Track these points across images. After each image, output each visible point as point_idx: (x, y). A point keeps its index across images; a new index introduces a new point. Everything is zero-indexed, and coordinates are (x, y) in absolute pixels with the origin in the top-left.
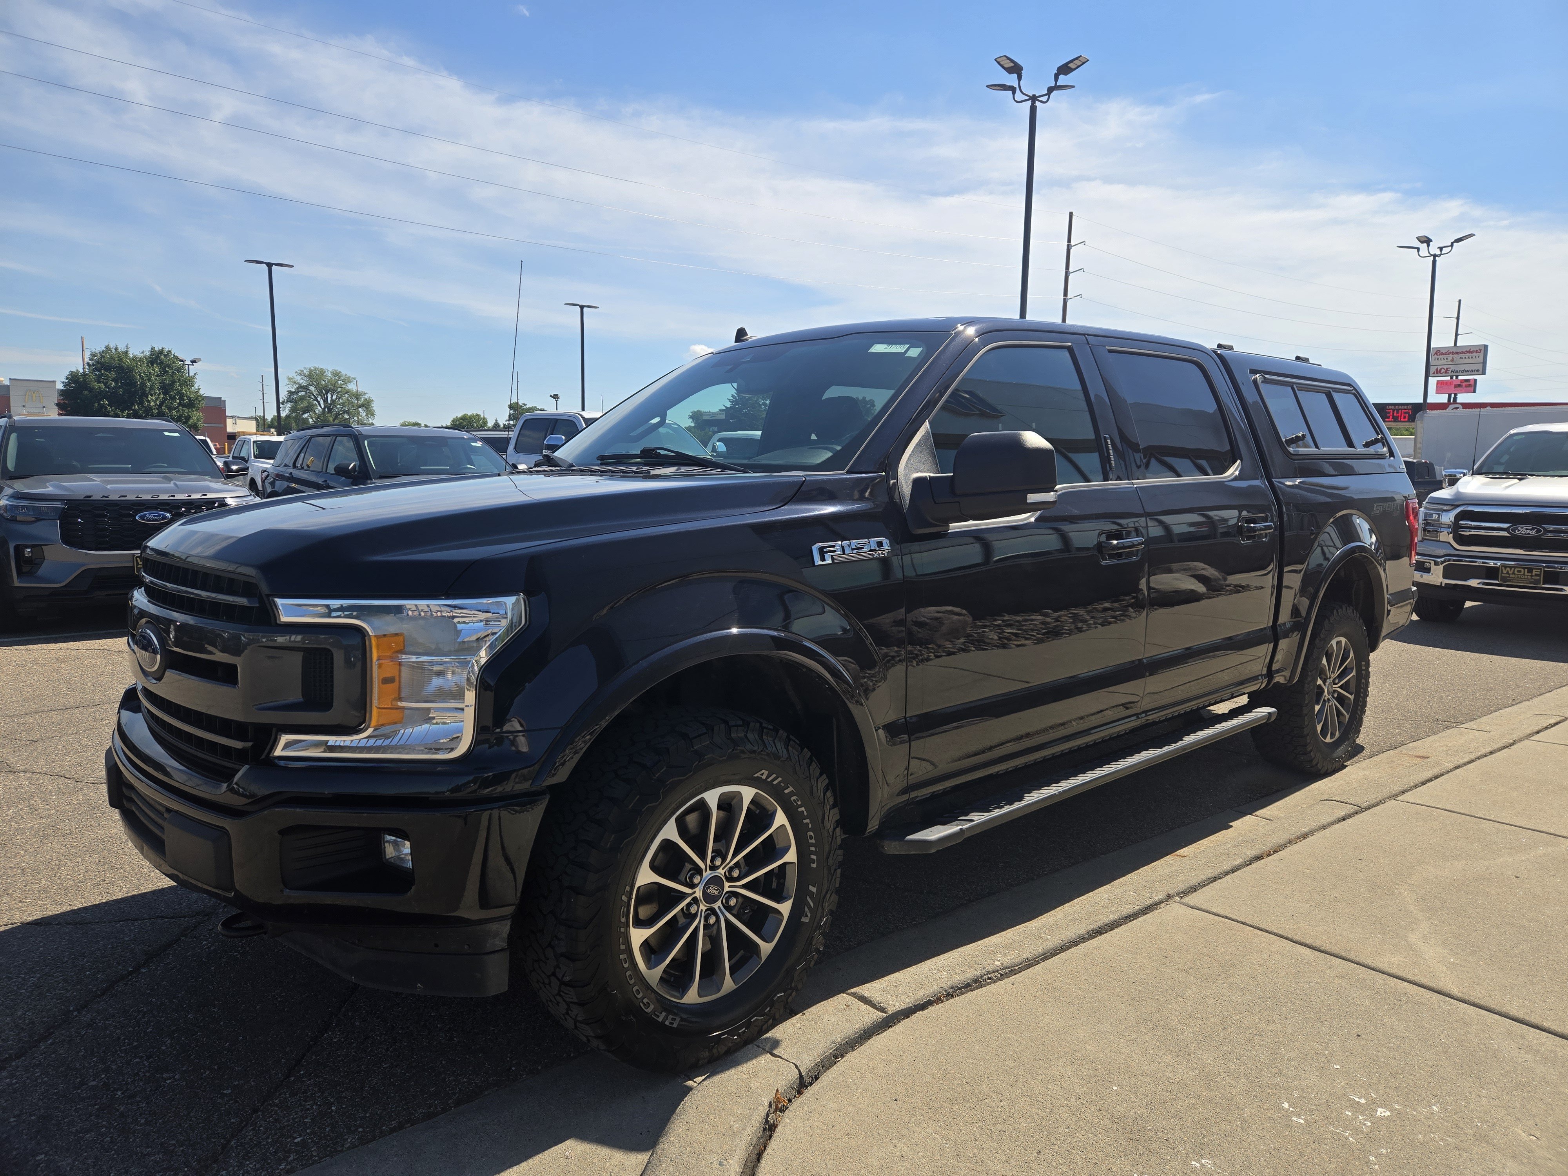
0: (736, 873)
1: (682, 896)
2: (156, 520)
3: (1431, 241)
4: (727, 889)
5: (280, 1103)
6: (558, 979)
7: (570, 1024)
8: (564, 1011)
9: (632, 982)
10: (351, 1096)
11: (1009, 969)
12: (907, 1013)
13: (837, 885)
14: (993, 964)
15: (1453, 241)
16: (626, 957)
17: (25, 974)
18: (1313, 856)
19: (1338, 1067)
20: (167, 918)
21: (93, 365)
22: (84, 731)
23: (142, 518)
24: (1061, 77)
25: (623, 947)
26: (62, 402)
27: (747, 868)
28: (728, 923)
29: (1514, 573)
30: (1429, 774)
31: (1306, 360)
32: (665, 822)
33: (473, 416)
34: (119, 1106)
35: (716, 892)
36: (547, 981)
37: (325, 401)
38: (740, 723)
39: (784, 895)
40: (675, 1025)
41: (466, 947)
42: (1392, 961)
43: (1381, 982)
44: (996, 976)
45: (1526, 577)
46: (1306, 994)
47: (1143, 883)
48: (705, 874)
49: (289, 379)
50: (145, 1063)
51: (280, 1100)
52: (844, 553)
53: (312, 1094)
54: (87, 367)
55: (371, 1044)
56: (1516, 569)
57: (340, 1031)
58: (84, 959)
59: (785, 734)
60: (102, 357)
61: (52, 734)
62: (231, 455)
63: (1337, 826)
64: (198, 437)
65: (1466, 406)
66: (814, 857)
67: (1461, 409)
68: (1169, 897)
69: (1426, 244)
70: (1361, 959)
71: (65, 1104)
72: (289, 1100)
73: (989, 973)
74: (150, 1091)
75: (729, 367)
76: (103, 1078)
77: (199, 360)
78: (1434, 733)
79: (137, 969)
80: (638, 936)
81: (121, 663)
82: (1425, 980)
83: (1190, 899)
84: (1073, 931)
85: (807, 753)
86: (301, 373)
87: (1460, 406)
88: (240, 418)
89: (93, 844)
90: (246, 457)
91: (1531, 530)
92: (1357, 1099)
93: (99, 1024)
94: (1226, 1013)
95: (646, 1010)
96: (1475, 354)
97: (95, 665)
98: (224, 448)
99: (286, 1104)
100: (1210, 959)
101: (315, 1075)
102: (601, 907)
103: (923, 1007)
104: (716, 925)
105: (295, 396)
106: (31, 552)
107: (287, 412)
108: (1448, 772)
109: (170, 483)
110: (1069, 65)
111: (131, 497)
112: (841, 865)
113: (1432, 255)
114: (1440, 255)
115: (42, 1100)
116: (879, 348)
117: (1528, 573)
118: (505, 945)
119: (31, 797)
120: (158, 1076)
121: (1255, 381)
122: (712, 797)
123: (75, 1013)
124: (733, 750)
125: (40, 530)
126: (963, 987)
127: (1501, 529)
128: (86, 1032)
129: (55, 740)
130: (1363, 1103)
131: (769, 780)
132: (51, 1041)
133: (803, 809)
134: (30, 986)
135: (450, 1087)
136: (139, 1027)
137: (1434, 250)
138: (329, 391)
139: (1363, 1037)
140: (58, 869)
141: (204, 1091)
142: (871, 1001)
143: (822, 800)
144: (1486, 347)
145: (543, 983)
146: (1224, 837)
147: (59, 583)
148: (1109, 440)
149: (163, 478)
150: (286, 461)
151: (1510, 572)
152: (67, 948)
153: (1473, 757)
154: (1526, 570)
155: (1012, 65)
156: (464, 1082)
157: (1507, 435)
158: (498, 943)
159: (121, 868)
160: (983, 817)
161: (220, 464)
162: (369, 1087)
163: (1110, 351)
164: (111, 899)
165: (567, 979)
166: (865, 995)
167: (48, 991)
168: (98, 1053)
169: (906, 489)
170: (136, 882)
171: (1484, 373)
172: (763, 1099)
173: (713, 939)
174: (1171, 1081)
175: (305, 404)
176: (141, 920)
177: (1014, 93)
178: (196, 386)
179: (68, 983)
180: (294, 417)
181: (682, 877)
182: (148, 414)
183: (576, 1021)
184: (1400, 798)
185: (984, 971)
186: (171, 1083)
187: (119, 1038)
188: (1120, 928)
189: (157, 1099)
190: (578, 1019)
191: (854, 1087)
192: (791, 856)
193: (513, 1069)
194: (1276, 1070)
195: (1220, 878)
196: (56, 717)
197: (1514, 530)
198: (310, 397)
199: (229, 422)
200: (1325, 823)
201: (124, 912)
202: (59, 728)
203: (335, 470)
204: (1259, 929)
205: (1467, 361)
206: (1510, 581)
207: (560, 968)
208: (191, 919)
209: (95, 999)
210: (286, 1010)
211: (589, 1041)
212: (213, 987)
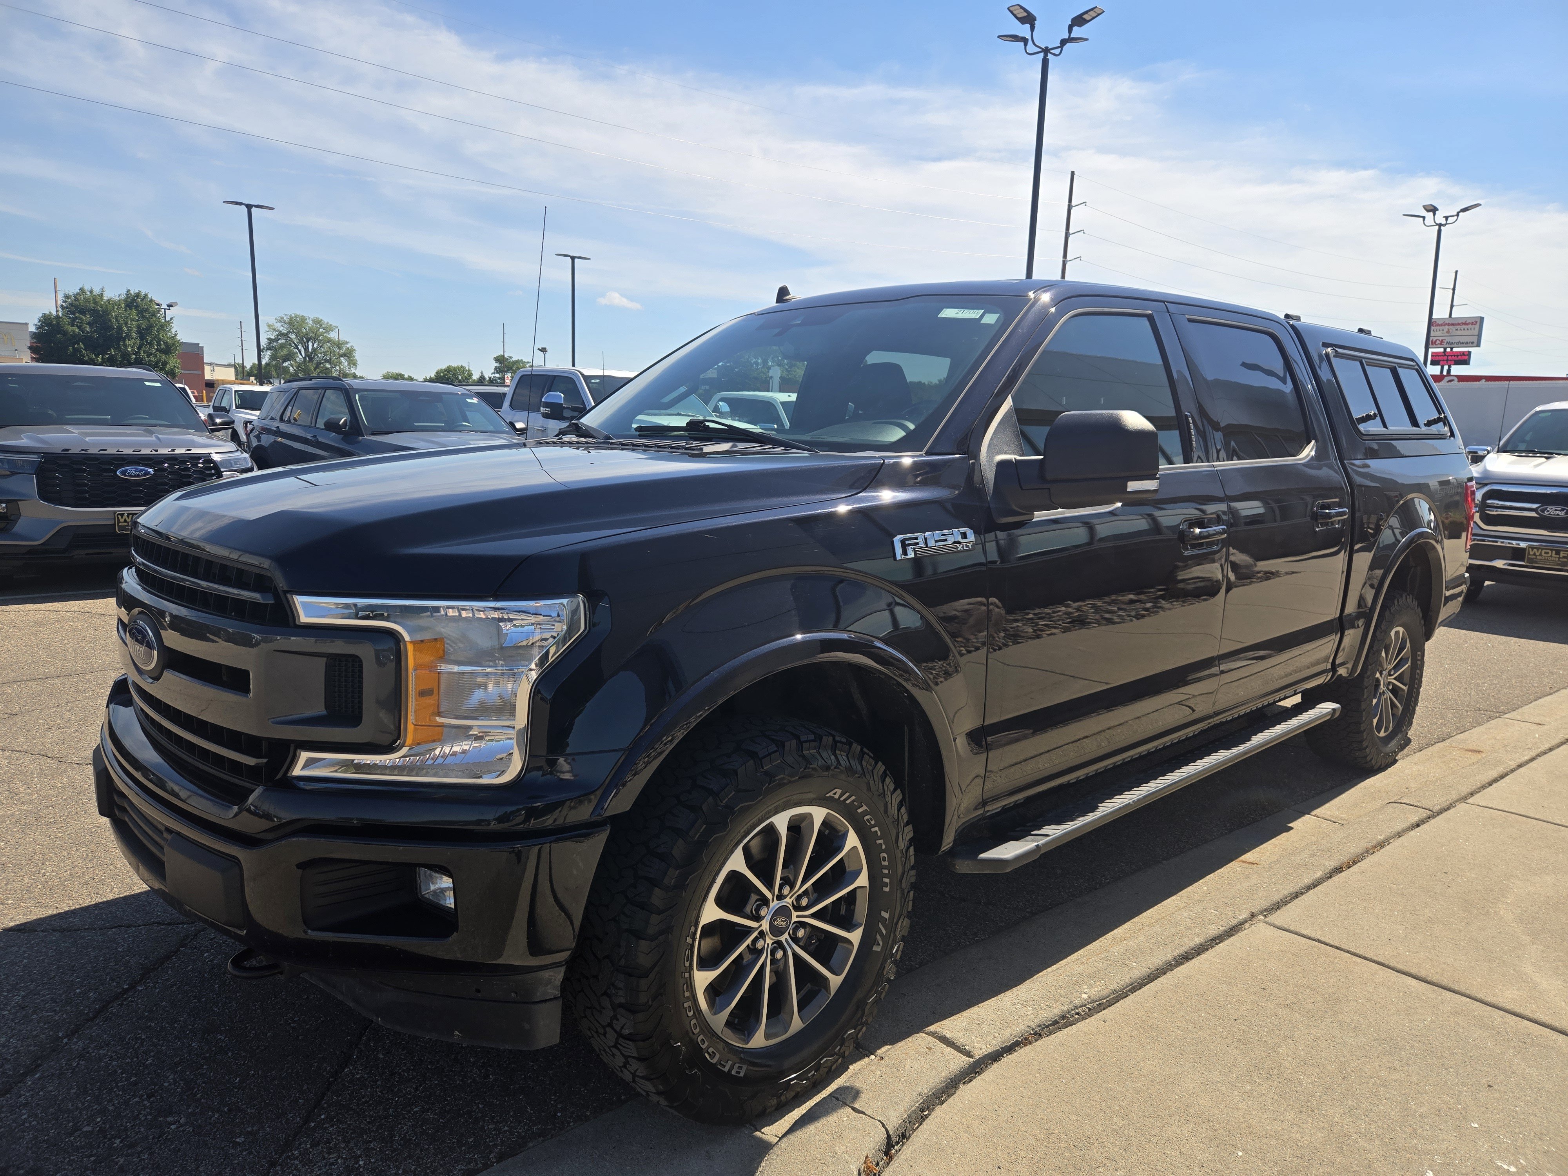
0: (804, 902)
1: (748, 931)
2: (138, 476)
3: (1437, 210)
4: (794, 919)
5: (300, 1155)
6: (615, 1031)
7: (628, 1077)
8: (621, 1064)
9: (696, 1031)
10: (380, 1148)
11: (1097, 1003)
12: (995, 1057)
13: (910, 909)
14: (1080, 997)
15: (1459, 210)
16: (690, 1004)
17: (8, 991)
18: (1396, 868)
19: (1476, 1125)
20: (164, 924)
21: (67, 308)
22: (67, 704)
23: (123, 473)
24: (1075, 29)
25: (687, 994)
26: (35, 345)
27: (815, 895)
28: (795, 956)
29: (1541, 555)
30: (1494, 774)
31: (1369, 333)
32: (732, 852)
33: (458, 367)
34: (117, 1158)
35: (784, 924)
36: (601, 1031)
37: (306, 349)
38: (812, 737)
39: (854, 922)
40: (742, 1075)
41: (513, 995)
42: (1507, 996)
43: (1499, 1019)
44: (1083, 1011)
45: (1553, 559)
46: (1422, 1035)
47: (1222, 899)
48: (772, 905)
49: (269, 326)
50: (146, 1103)
51: (300, 1151)
52: (927, 546)
53: (336, 1144)
54: (60, 309)
55: (397, 1082)
56: (1544, 551)
57: (362, 1065)
58: (73, 974)
59: (859, 748)
60: (76, 299)
61: (32, 706)
62: (211, 404)
63: (1412, 833)
64: (178, 385)
65: (1462, 378)
66: (887, 880)
67: (1456, 382)
68: (1253, 915)
69: (1431, 213)
70: (1473, 993)
71: (57, 1155)
72: (310, 1152)
73: (1076, 1007)
74: (153, 1138)
75: (777, 330)
76: (99, 1122)
77: (176, 304)
78: (1479, 724)
79: (132, 987)
80: (703, 979)
81: (103, 628)
82: (1547, 1018)
83: (1274, 918)
84: (1160, 957)
85: (881, 767)
86: (281, 320)
87: (1456, 379)
88: (217, 365)
89: (79, 835)
90: (228, 407)
91: (1560, 511)
92: (1506, 1167)
93: (93, 1054)
94: (1342, 1059)
95: (712, 1061)
96: (1470, 326)
97: (76, 629)
98: (202, 396)
99: (307, 1156)
100: (1312, 992)
101: (338, 1120)
102: (664, 952)
103: (1009, 1049)
104: (783, 960)
105: (275, 344)
106: (6, 507)
107: (267, 359)
108: (1512, 771)
109: (152, 437)
110: (1084, 17)
111: (112, 451)
112: (914, 886)
113: (1437, 224)
114: (1445, 225)
115: (31, 1149)
116: (949, 313)
117: (1556, 554)
118: (558, 993)
119: (12, 779)
120: (161, 1119)
121: (1327, 355)
122: (781, 822)
123: (65, 1040)
124: (805, 769)
125: (14, 484)
126: (1051, 1025)
127: (1529, 510)
128: (78, 1064)
129: (36, 713)
130: (1514, 1172)
131: (842, 799)
132: (38, 1075)
133: (876, 829)
134: (14, 1007)
135: (490, 1138)
136: (137, 1058)
137: (1440, 219)
138: (311, 338)
139: (1496, 1087)
140: (43, 864)
141: (214, 1139)
142: (954, 1043)
143: (896, 818)
144: (1482, 319)
145: (597, 1032)
146: (1288, 841)
147: (39, 540)
148: (1190, 419)
149: (144, 431)
150: (272, 415)
151: (1538, 554)
152: (54, 960)
153: (1533, 754)
154: (1554, 552)
155: (1025, 14)
156: (505, 1131)
157: (1533, 412)
158: (550, 991)
159: (112, 864)
160: (1058, 831)
161: (203, 417)
162: (400, 1136)
163: (1190, 320)
164: (100, 901)
165: (626, 1032)
166: (947, 1035)
167: (34, 1013)
168: (92, 1090)
169: (990, 474)
170: (128, 880)
171: (1478, 345)
172: (851, 1166)
173: (780, 976)
174: (1299, 1144)
175: (285, 352)
176: (135, 926)
177: (1026, 45)
178: (173, 331)
179: (57, 1003)
180: (273, 366)
181: (748, 909)
182: (126, 362)
183: (634, 1075)
184: (1470, 801)
185: (1071, 1006)
186: (177, 1128)
187: (116, 1072)
188: (1208, 952)
189: (161, 1149)
190: (637, 1073)
191: (950, 1151)
192: (863, 880)
193: (559, 1114)
194: (1411, 1131)
195: (1302, 894)
196: (35, 687)
197: (1543, 511)
198: (290, 345)
199: (207, 369)
200: (1400, 830)
201: (116, 916)
202: (40, 700)
203: (325, 425)
204: (1357, 956)
205: (1462, 333)
206: (1536, 562)
207: (618, 1020)
208: (190, 925)
209: (87, 1023)
210: (300, 1038)
211: (648, 1095)
212: (219, 1009)
